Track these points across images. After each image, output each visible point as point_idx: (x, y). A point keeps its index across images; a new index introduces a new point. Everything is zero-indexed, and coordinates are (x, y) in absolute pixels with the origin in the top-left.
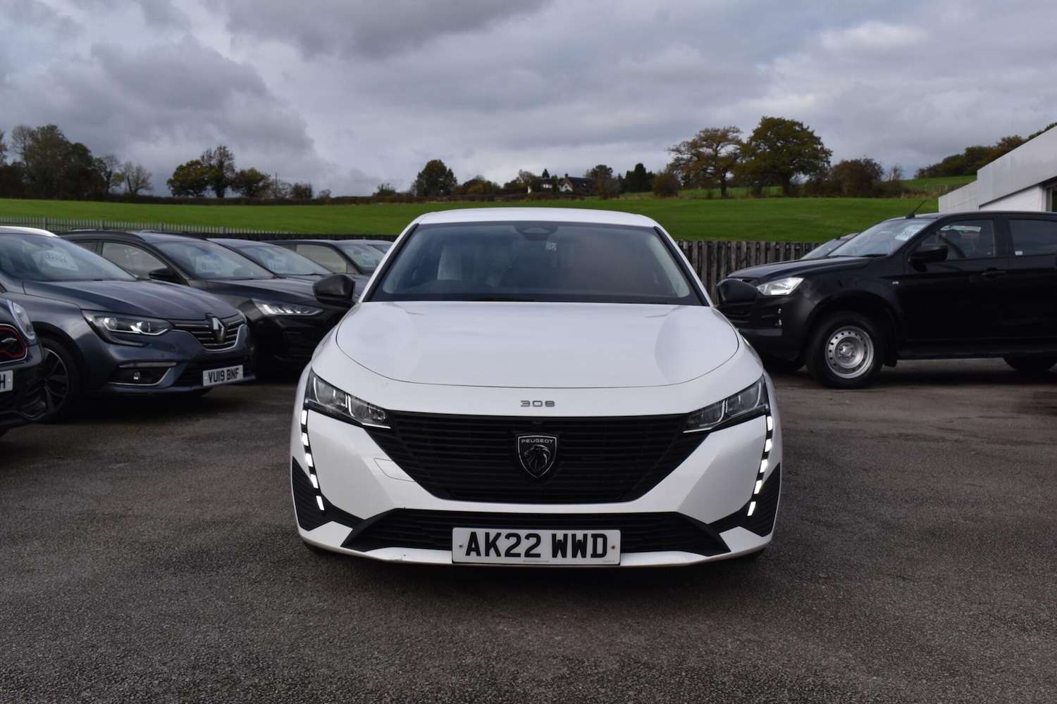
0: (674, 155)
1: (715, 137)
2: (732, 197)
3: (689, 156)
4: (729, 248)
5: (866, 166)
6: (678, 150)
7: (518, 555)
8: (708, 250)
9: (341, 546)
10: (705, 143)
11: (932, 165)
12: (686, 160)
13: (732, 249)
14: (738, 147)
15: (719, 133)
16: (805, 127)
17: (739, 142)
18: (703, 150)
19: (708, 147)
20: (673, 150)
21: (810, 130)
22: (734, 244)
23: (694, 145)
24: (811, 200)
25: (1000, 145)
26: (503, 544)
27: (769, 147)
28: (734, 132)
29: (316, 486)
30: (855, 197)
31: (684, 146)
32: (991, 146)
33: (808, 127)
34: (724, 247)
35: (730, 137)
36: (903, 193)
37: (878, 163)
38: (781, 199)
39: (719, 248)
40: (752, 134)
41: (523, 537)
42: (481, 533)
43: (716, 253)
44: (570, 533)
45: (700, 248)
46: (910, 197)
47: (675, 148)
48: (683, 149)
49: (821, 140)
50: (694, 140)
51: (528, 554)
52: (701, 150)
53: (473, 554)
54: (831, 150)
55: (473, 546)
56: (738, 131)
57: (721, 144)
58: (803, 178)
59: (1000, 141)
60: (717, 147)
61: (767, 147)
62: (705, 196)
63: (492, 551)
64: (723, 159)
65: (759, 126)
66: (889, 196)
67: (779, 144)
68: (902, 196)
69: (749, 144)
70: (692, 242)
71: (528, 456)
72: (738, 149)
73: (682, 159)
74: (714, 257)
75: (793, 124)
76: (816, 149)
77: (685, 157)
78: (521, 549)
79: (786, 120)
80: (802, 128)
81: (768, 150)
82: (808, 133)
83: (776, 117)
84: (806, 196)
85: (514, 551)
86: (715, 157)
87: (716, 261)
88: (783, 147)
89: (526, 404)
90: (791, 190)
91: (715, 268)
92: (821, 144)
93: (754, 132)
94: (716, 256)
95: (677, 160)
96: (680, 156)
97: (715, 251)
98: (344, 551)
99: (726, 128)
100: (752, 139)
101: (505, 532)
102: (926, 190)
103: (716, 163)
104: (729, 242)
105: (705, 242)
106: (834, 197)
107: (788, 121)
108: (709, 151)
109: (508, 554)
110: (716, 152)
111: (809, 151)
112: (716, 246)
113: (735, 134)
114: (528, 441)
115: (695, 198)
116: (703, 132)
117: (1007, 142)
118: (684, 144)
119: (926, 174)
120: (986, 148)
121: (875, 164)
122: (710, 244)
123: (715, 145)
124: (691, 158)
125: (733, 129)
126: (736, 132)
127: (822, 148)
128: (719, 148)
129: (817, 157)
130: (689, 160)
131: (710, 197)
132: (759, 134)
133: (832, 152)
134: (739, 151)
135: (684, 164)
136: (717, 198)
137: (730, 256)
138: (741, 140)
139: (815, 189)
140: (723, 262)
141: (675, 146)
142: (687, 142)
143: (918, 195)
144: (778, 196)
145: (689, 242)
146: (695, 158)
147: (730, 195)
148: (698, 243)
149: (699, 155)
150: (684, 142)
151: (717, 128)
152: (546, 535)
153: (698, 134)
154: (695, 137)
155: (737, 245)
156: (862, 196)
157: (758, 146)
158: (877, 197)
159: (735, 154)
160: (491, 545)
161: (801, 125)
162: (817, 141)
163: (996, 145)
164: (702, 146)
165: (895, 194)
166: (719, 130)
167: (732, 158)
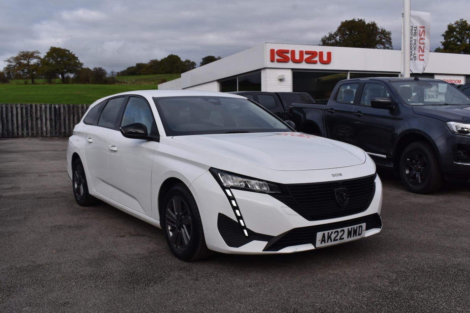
0: (7, 63)
1: (27, 56)
2: (37, 84)
3: (15, 64)
4: (78, 107)
5: (99, 70)
6: (9, 61)
7: (337, 240)
8: (68, 109)
9: (263, 251)
10: (22, 58)
11: (122, 71)
12: (13, 66)
13: (80, 108)
14: (39, 60)
15: (30, 53)
16: (71, 52)
17: (39, 58)
18: (22, 61)
19: (24, 60)
20: (7, 61)
21: (73, 54)
22: (80, 105)
23: (17, 59)
24: (75, 85)
25: (149, 63)
26: (333, 236)
27: (55, 61)
28: (37, 53)
29: (243, 224)
30: (95, 84)
31: (12, 59)
32: (146, 63)
33: (72, 52)
34: (75, 107)
35: (35, 55)
36: (117, 83)
37: (105, 69)
38: (60, 85)
39: (73, 107)
40: (46, 54)
41: (339, 232)
42: (326, 232)
43: (72, 110)
44: (353, 227)
45: (64, 108)
46: (119, 84)
47: (7, 60)
48: (11, 60)
49: (78, 59)
50: (17, 56)
51: (341, 239)
52: (21, 61)
53: (323, 242)
54: (83, 63)
55: (323, 239)
56: (39, 53)
57: (31, 59)
58: (72, 76)
59: (150, 61)
60: (29, 60)
61: (53, 61)
62: (23, 83)
63: (329, 240)
64: (32, 66)
65: (49, 51)
66: (110, 84)
67: (59, 60)
68: (116, 84)
69: (44, 59)
70: (60, 105)
71: (339, 197)
72: (39, 61)
73: (11, 65)
74: (71, 112)
75: (65, 50)
76: (76, 62)
77: (13, 64)
78: (338, 238)
79: (62, 48)
80: (69, 52)
81: (54, 62)
82: (72, 54)
83: (57, 47)
84: (73, 83)
85: (336, 239)
86: (28, 65)
87: (72, 114)
88: (61, 61)
89: (334, 175)
90: (65, 81)
91: (72, 117)
92: (78, 60)
93: (47, 53)
94: (72, 111)
95: (9, 66)
96: (11, 64)
97: (72, 109)
98: (264, 253)
99: (33, 51)
100: (46, 57)
101: (334, 231)
102: (125, 81)
103: (28, 67)
104: (78, 105)
105: (66, 105)
106: (86, 84)
107: (63, 49)
108: (26, 62)
109: (335, 240)
110: (28, 62)
111: (73, 63)
112: (72, 107)
113: (37, 54)
114: (338, 191)
115: (19, 84)
116: (22, 52)
117: (152, 62)
118: (12, 58)
119: (120, 74)
120: (144, 64)
121: (103, 70)
122: (69, 106)
123: (28, 59)
124: (16, 65)
125: (36, 52)
126: (38, 53)
127: (79, 62)
128: (30, 60)
129: (77, 66)
130: (15, 66)
131: (26, 83)
132: (49, 54)
133: (83, 64)
134: (40, 62)
135: (12, 68)
136: (30, 84)
137: (79, 111)
138: (40, 57)
139: (77, 80)
140: (76, 114)
141: (7, 59)
142: (14, 57)
143: (123, 84)
144: (60, 83)
145: (59, 105)
146: (18, 65)
147: (36, 83)
148: (63, 105)
149: (20, 64)
150: (12, 57)
151: (29, 51)
152: (346, 229)
153: (19, 53)
154: (18, 55)
155: (82, 106)
156: (98, 84)
157: (49, 60)
158: (105, 84)
159: (38, 63)
160: (329, 237)
161: (69, 51)
162: (76, 58)
163: (148, 63)
164: (22, 59)
165: (113, 83)
166: (29, 52)
167: (36, 65)
